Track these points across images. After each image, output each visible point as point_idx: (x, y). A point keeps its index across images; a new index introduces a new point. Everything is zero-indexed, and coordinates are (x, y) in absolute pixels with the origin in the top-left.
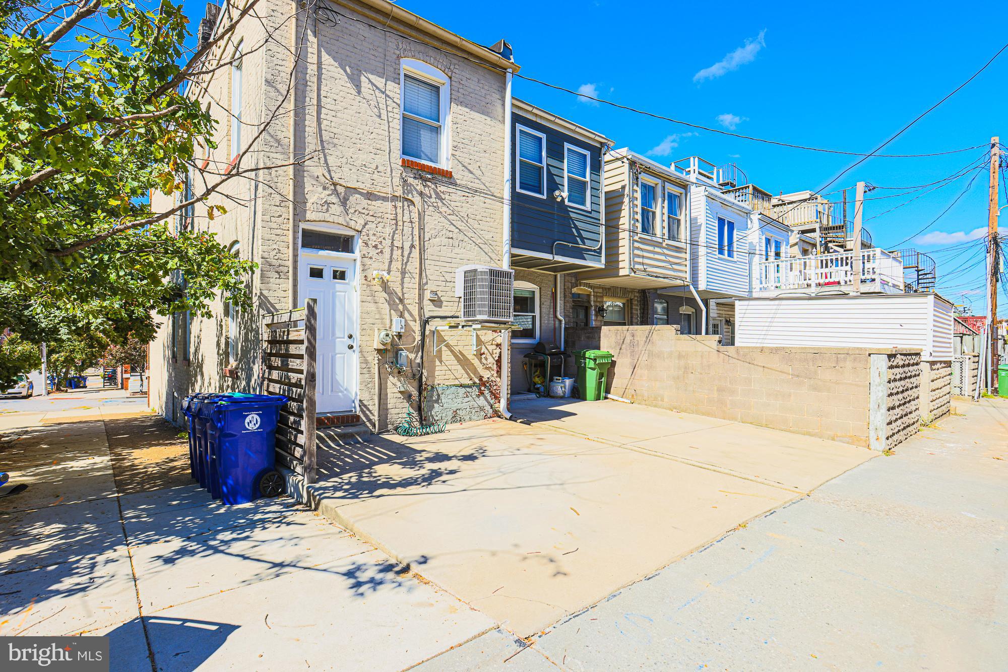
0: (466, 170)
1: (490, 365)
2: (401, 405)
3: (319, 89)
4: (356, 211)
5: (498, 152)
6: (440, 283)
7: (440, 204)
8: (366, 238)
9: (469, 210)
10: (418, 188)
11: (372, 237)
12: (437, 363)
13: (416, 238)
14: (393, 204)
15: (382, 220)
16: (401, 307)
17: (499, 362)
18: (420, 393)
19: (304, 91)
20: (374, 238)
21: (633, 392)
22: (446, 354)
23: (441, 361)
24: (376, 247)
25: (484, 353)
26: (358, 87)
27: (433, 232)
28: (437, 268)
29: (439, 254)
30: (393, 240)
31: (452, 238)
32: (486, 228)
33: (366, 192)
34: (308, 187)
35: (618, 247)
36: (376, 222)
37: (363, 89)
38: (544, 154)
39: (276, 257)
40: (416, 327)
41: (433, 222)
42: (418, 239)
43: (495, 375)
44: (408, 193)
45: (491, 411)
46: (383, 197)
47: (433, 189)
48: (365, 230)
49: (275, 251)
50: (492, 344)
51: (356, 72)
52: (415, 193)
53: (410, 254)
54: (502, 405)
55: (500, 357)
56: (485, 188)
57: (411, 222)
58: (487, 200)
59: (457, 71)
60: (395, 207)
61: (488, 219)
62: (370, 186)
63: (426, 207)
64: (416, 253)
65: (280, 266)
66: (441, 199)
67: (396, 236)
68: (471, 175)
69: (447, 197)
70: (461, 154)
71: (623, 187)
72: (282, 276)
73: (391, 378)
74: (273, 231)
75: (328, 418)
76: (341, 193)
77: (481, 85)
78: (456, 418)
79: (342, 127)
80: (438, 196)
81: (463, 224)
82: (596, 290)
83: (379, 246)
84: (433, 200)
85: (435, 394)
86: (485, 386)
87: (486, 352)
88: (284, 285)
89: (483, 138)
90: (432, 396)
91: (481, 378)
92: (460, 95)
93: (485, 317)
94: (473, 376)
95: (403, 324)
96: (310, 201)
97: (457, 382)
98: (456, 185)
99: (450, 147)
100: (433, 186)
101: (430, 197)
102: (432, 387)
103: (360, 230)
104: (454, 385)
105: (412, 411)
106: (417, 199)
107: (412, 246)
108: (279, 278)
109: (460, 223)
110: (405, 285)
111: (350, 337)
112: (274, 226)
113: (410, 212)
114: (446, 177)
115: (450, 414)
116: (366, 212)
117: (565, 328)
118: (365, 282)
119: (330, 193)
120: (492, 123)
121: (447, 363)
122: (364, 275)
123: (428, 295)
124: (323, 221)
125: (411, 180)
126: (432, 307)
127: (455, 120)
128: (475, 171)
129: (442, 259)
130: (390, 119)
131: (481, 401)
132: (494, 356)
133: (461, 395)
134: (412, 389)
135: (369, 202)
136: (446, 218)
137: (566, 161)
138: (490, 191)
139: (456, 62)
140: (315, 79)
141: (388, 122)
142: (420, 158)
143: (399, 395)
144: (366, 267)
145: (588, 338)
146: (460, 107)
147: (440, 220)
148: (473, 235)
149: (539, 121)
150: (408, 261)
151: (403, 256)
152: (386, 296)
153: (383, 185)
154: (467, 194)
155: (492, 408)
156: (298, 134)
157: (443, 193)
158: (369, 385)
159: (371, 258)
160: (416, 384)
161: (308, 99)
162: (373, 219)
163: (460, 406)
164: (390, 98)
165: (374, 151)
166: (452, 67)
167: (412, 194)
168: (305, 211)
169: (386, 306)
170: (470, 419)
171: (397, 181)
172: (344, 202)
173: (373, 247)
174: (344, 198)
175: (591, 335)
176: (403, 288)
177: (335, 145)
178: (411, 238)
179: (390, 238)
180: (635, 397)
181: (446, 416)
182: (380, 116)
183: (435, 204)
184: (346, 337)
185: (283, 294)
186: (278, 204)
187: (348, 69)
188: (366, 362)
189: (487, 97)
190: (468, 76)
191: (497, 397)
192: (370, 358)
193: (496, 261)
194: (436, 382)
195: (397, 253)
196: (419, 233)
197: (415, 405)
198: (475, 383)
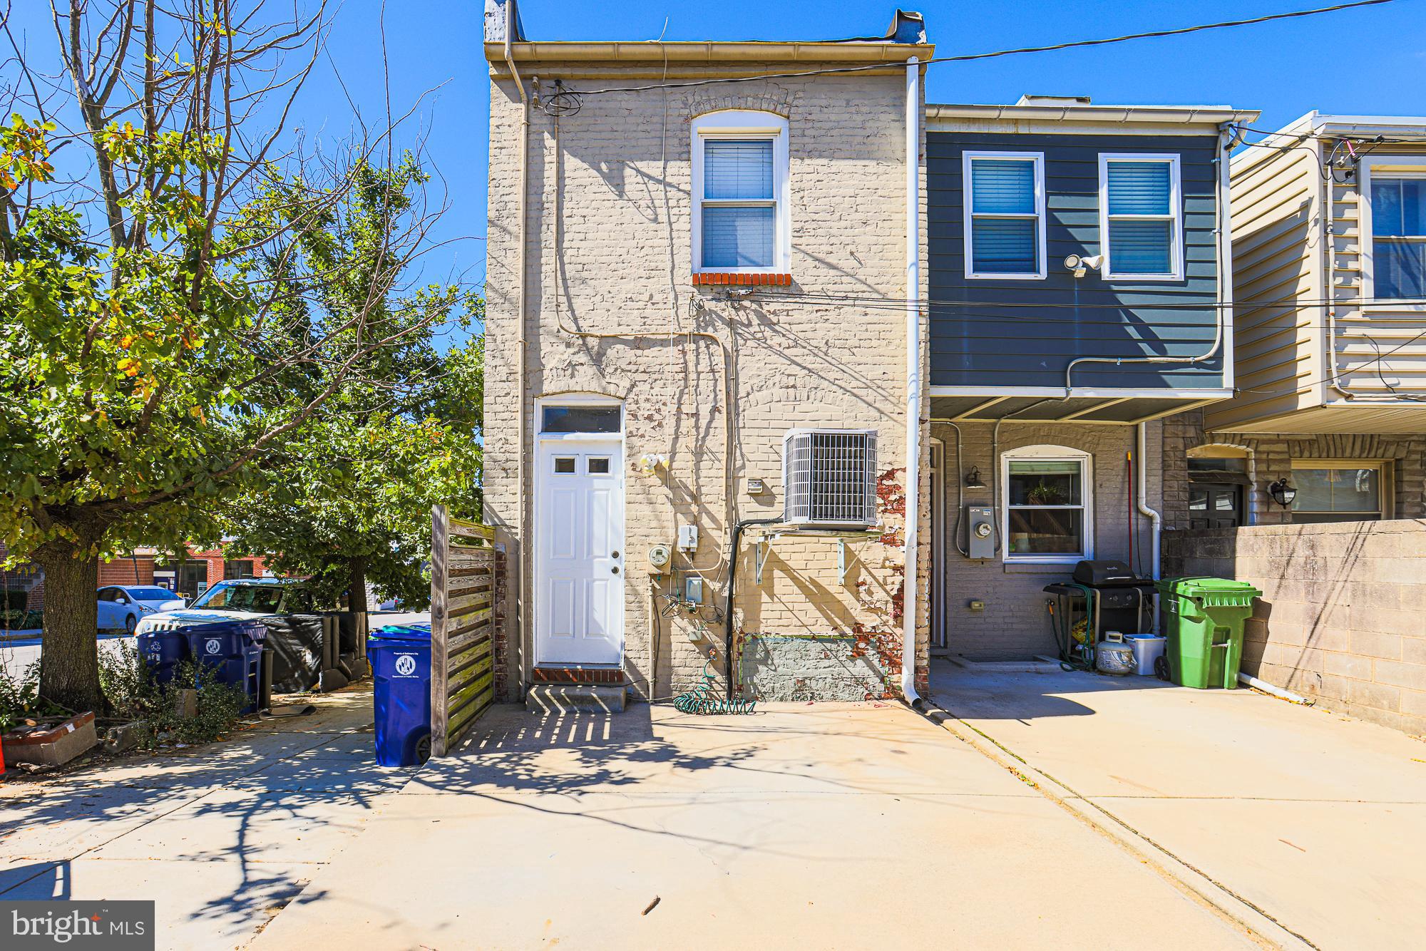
0: (822, 266)
1: (878, 605)
2: (694, 663)
3: (560, 208)
4: (616, 369)
5: (894, 216)
6: (769, 465)
7: (768, 333)
8: (634, 407)
9: (831, 334)
10: (725, 315)
11: (642, 405)
12: (765, 598)
13: (722, 396)
14: (680, 347)
15: (659, 377)
16: (694, 508)
17: (898, 599)
18: (729, 646)
19: (539, 218)
20: (648, 405)
21: (1314, 679)
22: (781, 583)
23: (772, 596)
24: (650, 418)
25: (864, 583)
26: (619, 188)
27: (755, 381)
28: (764, 440)
29: (768, 416)
30: (680, 404)
31: (794, 386)
32: (869, 360)
33: (632, 338)
34: (545, 348)
35: (1294, 346)
36: (650, 381)
37: (627, 188)
38: (1039, 191)
39: (502, 450)
40: (724, 539)
41: (752, 366)
42: (724, 397)
43: (891, 622)
44: (707, 326)
45: (881, 687)
46: (662, 340)
47: (755, 311)
48: (632, 395)
49: (501, 442)
50: (883, 567)
51: (614, 166)
52: (719, 324)
53: (710, 422)
54: (905, 678)
55: (901, 590)
56: (865, 288)
57: (713, 371)
58: (868, 310)
59: (801, 102)
60: (684, 352)
61: (874, 343)
62: (639, 328)
63: (741, 342)
64: (721, 420)
65: (507, 460)
66: (771, 325)
67: (685, 397)
68: (833, 272)
69: (783, 318)
70: (812, 240)
71: (1305, 207)
72: (511, 475)
73: (677, 619)
74: (500, 416)
75: (575, 672)
76: (592, 348)
77: (853, 109)
78: (802, 692)
79: (594, 253)
80: (764, 321)
81: (819, 360)
82: (1263, 448)
83: (657, 416)
84: (755, 328)
85: (760, 648)
86: (868, 642)
87: (869, 580)
88: (513, 487)
89: (859, 200)
90: (754, 652)
91: (858, 627)
92: (806, 140)
93: (804, 520)
94: (840, 622)
95: (695, 534)
96: (548, 367)
97: (804, 632)
98: (801, 295)
99: (790, 233)
100: (754, 306)
101: (750, 324)
102: (755, 638)
103: (623, 396)
104: (798, 637)
105: (712, 672)
106: (723, 334)
107: (715, 409)
108: (507, 477)
109: (811, 358)
110: (703, 473)
111: (615, 555)
112: (500, 408)
113: (711, 355)
114: (779, 286)
115: (790, 686)
116: (633, 368)
117: (1163, 533)
118: (633, 473)
119: (576, 350)
120: (881, 169)
121: (784, 599)
122: (631, 462)
123: (744, 486)
124: (568, 391)
125: (710, 305)
126: (754, 506)
127: (797, 186)
128: (842, 264)
129: (773, 424)
130: (673, 219)
131: (860, 668)
132: (888, 588)
133: (813, 654)
134: (714, 638)
135: (639, 352)
136: (780, 354)
137: (1103, 192)
138: (878, 292)
139: (800, 87)
140: (554, 197)
141: (670, 224)
142: (735, 265)
143: (692, 647)
144: (634, 451)
145: (1210, 552)
146: (807, 161)
147: (768, 360)
148: (839, 375)
149: (1023, 130)
150: (707, 434)
151: (697, 427)
152: (666, 491)
153: (661, 322)
154: (824, 307)
155: (882, 680)
156: (530, 278)
157: (774, 313)
158: (640, 629)
159: (642, 436)
160: (723, 630)
161: (544, 227)
162: (645, 376)
163: (811, 673)
164: (674, 186)
165: (644, 274)
166: (790, 99)
167: (714, 326)
168: (541, 382)
169: (669, 508)
170: (834, 698)
171: (684, 312)
172: (598, 360)
173: (645, 419)
174: (598, 353)
175: (1216, 547)
176: (698, 478)
177: (584, 281)
178: (712, 396)
179: (675, 401)
180: (1318, 690)
181: (782, 687)
182: (655, 220)
183: (759, 335)
184: (610, 555)
185: (512, 498)
186: (504, 378)
187: (604, 166)
188: (636, 593)
189: (868, 125)
190: (824, 103)
191: (895, 664)
192: (641, 588)
193: (895, 416)
194: (762, 629)
195: (687, 424)
196: (727, 387)
197: (722, 663)
198: (843, 635)
